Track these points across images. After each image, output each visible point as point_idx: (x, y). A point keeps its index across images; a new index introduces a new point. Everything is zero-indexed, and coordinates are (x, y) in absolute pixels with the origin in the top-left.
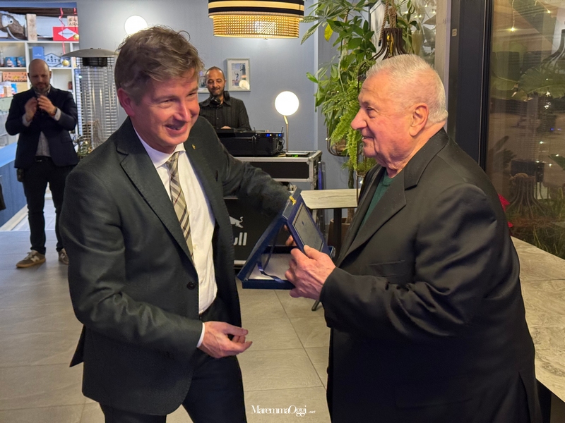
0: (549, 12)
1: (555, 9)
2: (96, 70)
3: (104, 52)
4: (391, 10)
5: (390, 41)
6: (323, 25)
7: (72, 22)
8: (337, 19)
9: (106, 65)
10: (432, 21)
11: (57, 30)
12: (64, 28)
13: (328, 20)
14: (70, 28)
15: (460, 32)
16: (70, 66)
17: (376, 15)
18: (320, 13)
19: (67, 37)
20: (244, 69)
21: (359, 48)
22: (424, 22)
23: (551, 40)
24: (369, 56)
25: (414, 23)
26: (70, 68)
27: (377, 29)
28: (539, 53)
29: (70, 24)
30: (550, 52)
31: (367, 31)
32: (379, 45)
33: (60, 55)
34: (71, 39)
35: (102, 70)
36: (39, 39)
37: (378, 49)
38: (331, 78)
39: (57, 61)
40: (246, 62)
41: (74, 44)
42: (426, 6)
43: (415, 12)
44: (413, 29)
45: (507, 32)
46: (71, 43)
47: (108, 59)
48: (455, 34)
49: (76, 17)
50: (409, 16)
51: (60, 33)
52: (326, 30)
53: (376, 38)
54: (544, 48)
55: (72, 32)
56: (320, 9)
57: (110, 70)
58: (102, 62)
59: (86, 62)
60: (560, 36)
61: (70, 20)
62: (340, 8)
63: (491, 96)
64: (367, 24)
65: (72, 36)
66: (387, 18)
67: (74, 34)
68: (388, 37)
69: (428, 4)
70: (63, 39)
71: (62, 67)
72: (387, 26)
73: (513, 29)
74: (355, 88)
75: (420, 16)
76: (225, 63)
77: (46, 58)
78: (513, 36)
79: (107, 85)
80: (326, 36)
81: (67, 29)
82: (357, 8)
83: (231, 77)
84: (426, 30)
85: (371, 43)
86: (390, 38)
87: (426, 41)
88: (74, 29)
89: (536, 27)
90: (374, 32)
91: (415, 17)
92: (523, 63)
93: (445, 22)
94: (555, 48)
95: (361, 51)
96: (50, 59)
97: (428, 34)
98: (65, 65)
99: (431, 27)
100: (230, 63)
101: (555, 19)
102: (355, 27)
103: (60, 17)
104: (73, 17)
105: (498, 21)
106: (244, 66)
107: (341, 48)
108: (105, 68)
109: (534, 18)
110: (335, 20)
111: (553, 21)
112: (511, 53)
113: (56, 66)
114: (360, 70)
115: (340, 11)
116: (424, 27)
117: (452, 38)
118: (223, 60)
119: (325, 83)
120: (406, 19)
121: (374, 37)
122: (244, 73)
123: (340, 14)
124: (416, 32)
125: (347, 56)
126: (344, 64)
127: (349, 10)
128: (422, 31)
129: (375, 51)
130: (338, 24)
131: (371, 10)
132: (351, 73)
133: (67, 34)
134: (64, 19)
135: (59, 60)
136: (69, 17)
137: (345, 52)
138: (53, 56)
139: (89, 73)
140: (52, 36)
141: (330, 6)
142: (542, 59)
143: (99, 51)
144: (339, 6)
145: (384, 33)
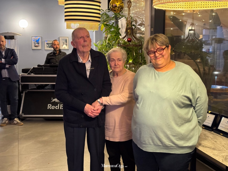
2: (9, 41)
3: (13, 34)
4: (129, 21)
6: (101, 25)
15: (154, 29)
17: (121, 22)
20: (66, 41)
21: (115, 34)
32: (125, 33)
35: (12, 41)
38: (103, 45)
40: (67, 38)
45: (170, 30)
47: (15, 36)
57: (15, 41)
58: (12, 37)
59: (6, 37)
76: (59, 38)
80: (101, 29)
83: (61, 44)
85: (119, 32)
86: (129, 31)
90: (120, 28)
110: (105, 23)
114: (118, 42)
117: (151, 32)
119: (100, 47)
125: (110, 37)
126: (109, 40)
130: (107, 25)
131: (119, 20)
144: (107, 18)
145: (127, 29)
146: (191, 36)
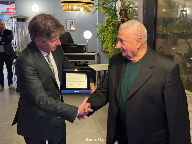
0: (177, 4)
1: (178, 3)
2: (22, 23)
3: (25, 17)
4: (123, 3)
5: (123, 14)
6: (100, 8)
7: (13, 6)
8: (105, 6)
9: (25, 21)
10: (137, 7)
11: (8, 9)
12: (10, 8)
13: (102, 6)
14: (12, 8)
15: (146, 11)
16: (12, 21)
17: (118, 5)
18: (99, 4)
19: (11, 11)
20: (73, 23)
21: (112, 16)
22: (134, 7)
23: (177, 14)
24: (116, 19)
25: (131, 8)
26: (12, 22)
27: (118, 10)
28: (173, 18)
29: (12, 7)
30: (177, 18)
31: (115, 10)
32: (119, 15)
33: (9, 18)
34: (13, 12)
35: (24, 23)
36: (2, 12)
37: (119, 16)
38: (103, 26)
39: (8, 20)
40: (74, 21)
41: (14, 14)
42: (135, 2)
43: (131, 4)
44: (131, 10)
45: (162, 11)
46: (13, 13)
47: (26, 19)
48: (145, 11)
49: (15, 5)
50: (129, 5)
51: (9, 10)
52: (101, 10)
53: (118, 13)
54: (175, 16)
55: (13, 10)
56: (99, 2)
57: (27, 23)
58: (23, 20)
59: (18, 20)
60: (180, 12)
61: (12, 6)
62: (106, 2)
63: (157, 32)
64: (115, 8)
65: (13, 11)
66: (122, 6)
67: (14, 10)
68: (122, 12)
69: (135, 1)
70: (10, 12)
71: (9, 22)
72: (122, 8)
73: (164, 10)
74: (111, 30)
75: (133, 5)
76: (66, 21)
77: (4, 19)
78: (164, 12)
79: (26, 28)
80: (101, 12)
81: (11, 9)
82: (111, 2)
83: (68, 26)
84: (135, 10)
85: (116, 14)
86: (123, 12)
87: (135, 14)
88: (14, 9)
89: (172, 9)
90: (117, 10)
91: (131, 6)
92: (168, 21)
93: (141, 7)
94: (178, 16)
95: (113, 17)
96: (5, 19)
97: (135, 11)
98: (10, 21)
99: (136, 9)
100: (68, 21)
101: (178, 6)
102: (111, 9)
103: (9, 5)
104: (13, 5)
105: (159, 7)
106: (73, 22)
107: (106, 16)
108: (25, 22)
109: (171, 6)
110: (104, 6)
111: (178, 7)
112: (163, 18)
113: (7, 22)
114: (113, 23)
115: (106, 3)
116: (134, 9)
117: (144, 13)
118: (66, 20)
119: (100, 28)
120: (128, 6)
121: (117, 12)
122: (73, 24)
123: (106, 4)
124: (131, 11)
125: (108, 19)
126: (107, 21)
127: (109, 3)
128: (133, 10)
129: (117, 17)
130: (105, 7)
131: (116, 3)
132: (109, 24)
133: (11, 10)
134: (10, 5)
135: (9, 19)
136: (12, 5)
137: (107, 17)
138: (7, 18)
139: (19, 24)
140: (6, 11)
141: (102, 1)
142: (174, 20)
143: (23, 16)
144: (105, 2)
145: (121, 11)
146: (183, 17)
